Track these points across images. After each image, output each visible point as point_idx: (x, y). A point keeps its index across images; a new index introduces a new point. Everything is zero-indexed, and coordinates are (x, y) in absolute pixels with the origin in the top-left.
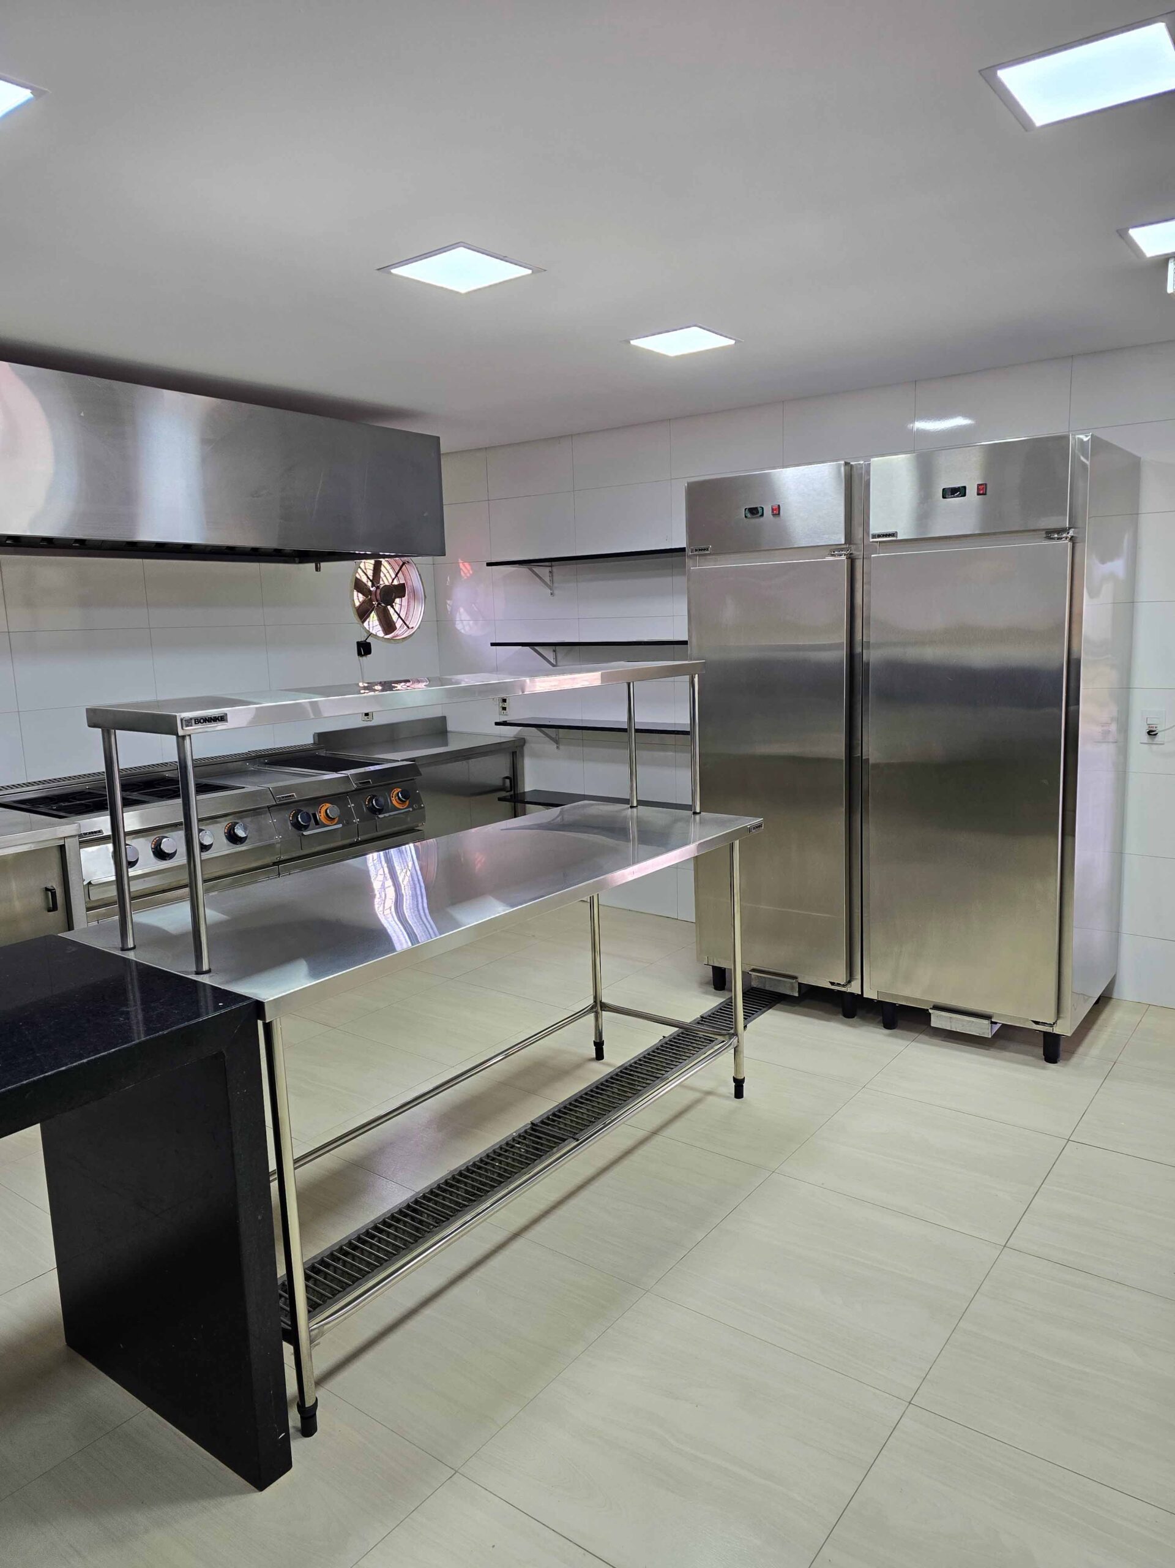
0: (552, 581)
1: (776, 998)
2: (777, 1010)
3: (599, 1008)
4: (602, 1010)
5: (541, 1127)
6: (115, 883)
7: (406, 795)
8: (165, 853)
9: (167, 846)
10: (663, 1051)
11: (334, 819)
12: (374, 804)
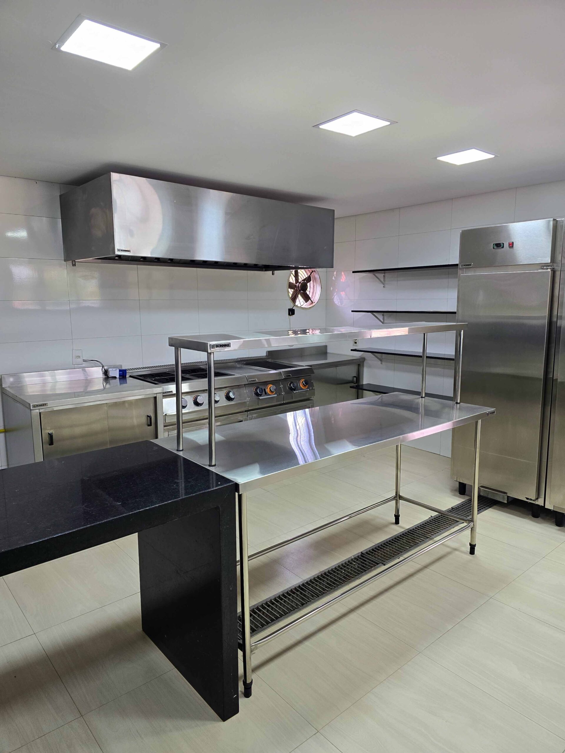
0: (385, 280)
1: (493, 502)
2: (494, 509)
3: (398, 498)
4: (399, 499)
5: (366, 555)
6: (176, 415)
7: (306, 383)
8: (199, 403)
9: (199, 400)
10: (430, 523)
11: (273, 392)
12: (292, 386)
